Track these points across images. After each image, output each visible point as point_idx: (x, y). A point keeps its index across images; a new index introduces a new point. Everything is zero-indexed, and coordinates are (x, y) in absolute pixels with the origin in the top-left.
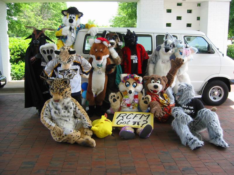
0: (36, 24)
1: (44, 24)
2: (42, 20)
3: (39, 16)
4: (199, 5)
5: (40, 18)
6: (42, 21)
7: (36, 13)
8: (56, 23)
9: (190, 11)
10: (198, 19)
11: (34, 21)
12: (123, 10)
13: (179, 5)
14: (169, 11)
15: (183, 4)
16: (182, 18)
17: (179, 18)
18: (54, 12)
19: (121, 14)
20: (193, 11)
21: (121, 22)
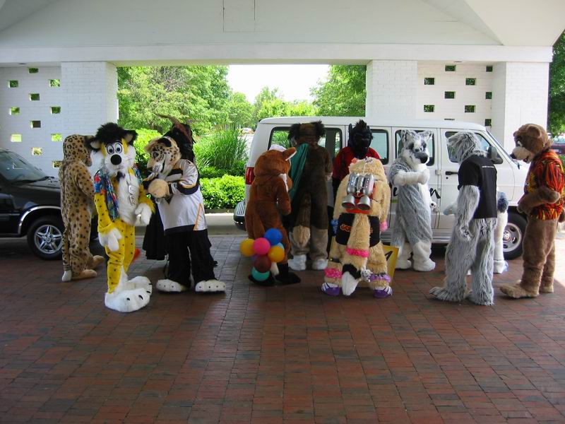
0: (151, 101)
1: (169, 101)
2: (164, 91)
3: (157, 84)
4: (489, 69)
5: (160, 88)
6: (164, 95)
7: (152, 76)
8: (195, 97)
9: (471, 82)
10: (489, 95)
11: (148, 95)
12: (341, 73)
13: (450, 68)
14: (431, 81)
15: (457, 68)
16: (456, 95)
17: (450, 95)
18: (191, 74)
19: (338, 78)
20: (477, 82)
21: (337, 97)
